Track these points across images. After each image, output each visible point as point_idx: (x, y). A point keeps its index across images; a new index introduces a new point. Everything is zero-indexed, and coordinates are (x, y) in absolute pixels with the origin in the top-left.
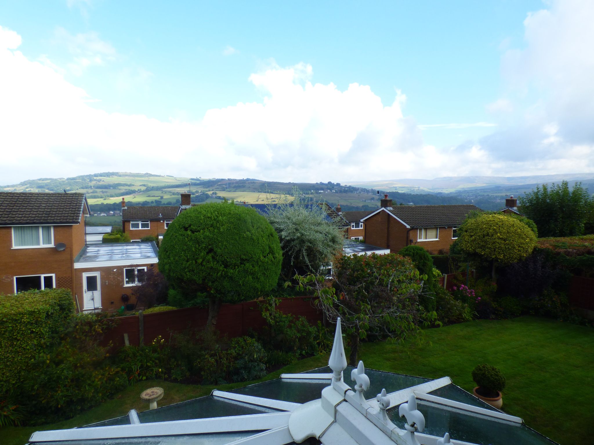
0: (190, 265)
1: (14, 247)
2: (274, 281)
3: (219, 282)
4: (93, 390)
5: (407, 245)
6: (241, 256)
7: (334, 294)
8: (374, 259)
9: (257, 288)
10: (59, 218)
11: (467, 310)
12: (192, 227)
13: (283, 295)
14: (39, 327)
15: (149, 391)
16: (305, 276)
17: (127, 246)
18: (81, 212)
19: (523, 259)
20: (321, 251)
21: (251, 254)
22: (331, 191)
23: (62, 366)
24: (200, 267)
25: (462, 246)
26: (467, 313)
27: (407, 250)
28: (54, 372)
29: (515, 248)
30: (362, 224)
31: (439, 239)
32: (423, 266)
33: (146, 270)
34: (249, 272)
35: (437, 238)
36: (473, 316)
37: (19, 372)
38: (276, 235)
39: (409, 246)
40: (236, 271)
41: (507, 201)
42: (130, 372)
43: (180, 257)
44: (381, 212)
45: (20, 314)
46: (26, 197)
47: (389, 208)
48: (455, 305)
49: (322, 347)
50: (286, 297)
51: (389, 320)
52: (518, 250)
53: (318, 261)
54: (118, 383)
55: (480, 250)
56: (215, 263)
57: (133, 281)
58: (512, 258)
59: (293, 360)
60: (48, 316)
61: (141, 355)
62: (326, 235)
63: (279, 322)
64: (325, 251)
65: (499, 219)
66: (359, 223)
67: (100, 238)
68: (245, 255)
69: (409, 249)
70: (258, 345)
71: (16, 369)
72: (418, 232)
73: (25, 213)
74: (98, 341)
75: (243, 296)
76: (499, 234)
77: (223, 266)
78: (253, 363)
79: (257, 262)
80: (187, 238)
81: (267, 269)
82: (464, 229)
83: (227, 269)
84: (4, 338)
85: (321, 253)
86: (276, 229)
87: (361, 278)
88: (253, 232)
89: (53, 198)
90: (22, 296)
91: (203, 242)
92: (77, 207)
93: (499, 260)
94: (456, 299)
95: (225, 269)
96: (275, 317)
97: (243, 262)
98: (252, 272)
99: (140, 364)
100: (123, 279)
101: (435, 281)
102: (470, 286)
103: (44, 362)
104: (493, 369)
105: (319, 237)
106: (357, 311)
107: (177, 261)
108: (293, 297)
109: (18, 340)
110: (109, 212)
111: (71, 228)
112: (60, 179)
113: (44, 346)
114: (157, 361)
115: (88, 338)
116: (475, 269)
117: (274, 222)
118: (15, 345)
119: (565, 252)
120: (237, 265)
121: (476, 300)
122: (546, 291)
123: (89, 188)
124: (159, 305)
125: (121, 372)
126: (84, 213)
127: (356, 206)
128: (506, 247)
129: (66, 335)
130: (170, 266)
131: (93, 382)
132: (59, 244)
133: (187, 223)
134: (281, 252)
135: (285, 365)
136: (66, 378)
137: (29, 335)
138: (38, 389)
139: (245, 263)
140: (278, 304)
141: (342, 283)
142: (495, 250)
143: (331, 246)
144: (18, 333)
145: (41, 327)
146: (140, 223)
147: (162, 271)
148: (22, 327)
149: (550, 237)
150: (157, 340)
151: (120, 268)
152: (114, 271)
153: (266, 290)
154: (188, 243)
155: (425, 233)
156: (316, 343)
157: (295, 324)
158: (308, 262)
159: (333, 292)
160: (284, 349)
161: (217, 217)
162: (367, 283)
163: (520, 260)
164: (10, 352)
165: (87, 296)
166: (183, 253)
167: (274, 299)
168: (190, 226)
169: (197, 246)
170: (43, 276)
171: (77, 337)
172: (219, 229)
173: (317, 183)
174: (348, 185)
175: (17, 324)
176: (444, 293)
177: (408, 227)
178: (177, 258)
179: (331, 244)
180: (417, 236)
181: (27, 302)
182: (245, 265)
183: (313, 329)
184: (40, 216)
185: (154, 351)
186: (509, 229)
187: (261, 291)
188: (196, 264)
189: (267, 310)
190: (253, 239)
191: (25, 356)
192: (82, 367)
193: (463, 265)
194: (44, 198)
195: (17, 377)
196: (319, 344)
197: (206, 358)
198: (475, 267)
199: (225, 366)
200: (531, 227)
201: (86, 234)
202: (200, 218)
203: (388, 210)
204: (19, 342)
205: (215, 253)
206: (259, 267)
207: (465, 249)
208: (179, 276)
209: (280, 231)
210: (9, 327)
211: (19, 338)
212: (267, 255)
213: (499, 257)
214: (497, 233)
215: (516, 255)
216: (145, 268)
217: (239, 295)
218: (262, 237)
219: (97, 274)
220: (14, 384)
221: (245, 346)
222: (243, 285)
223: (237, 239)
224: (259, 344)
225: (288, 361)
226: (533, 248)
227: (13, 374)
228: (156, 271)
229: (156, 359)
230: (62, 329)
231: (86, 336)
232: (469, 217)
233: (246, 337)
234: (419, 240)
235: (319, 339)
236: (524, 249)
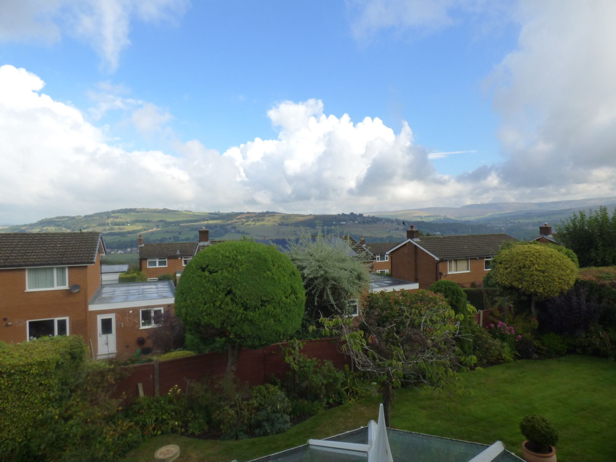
0: (207, 308)
1: (28, 290)
2: (297, 324)
3: (238, 326)
4: (104, 449)
5: (437, 280)
6: (261, 297)
7: (362, 338)
8: (404, 297)
9: (280, 332)
10: (73, 259)
11: (507, 349)
12: (209, 267)
13: (306, 337)
14: (48, 378)
15: (163, 449)
16: (330, 318)
17: (143, 285)
18: (97, 252)
19: (565, 292)
20: (346, 289)
21: (272, 295)
22: (354, 222)
23: (71, 422)
24: (218, 310)
25: (497, 279)
26: (507, 353)
27: (438, 285)
28: (63, 429)
29: (554, 280)
30: (388, 256)
31: (470, 271)
32: (456, 302)
33: (162, 312)
34: (270, 315)
35: (468, 270)
36: (513, 357)
37: (26, 429)
38: (298, 273)
39: (439, 281)
40: (256, 313)
41: (541, 228)
42: (144, 427)
43: (197, 299)
44: (407, 244)
45: (28, 365)
46: (41, 238)
47: (416, 240)
48: (494, 345)
49: (350, 394)
50: (310, 339)
51: (425, 367)
52: (559, 282)
53: (343, 300)
54: (131, 440)
55: (517, 283)
56: (234, 305)
57: (149, 323)
58: (553, 291)
59: (319, 409)
60: (58, 366)
61: (156, 407)
62: (351, 272)
63: (303, 368)
64: (351, 290)
65: (536, 249)
66: (384, 255)
67: (116, 277)
68: (265, 296)
69: (440, 284)
70: (281, 394)
71: (22, 426)
72: (447, 264)
73: (39, 254)
74: (111, 392)
75: (264, 340)
76: (536, 266)
77: (242, 308)
78: (276, 414)
79: (279, 303)
80: (205, 279)
81: (290, 310)
82: (498, 261)
83: (246, 312)
84: (11, 392)
85: (347, 292)
86: (298, 267)
87: (390, 317)
88: (274, 271)
89: (68, 238)
90: (31, 345)
91: (221, 284)
92: (93, 246)
93: (539, 294)
94: (494, 337)
95: (245, 312)
96: (298, 361)
97: (264, 303)
98: (273, 314)
99: (154, 417)
100: (139, 321)
101: (470, 318)
102: (509, 323)
103: (52, 418)
104: (544, 420)
105: (345, 274)
106: (388, 356)
107: (193, 304)
108: (318, 339)
109: (26, 394)
110: (126, 250)
111: (86, 269)
112: (78, 216)
113: (53, 400)
114: (173, 413)
115: (100, 390)
116: (513, 304)
117: (296, 259)
118: (23, 399)
119: (611, 284)
120: (257, 308)
121: (516, 338)
122: (593, 327)
123: (107, 225)
124: (175, 349)
125: (134, 427)
126: (100, 252)
127: (380, 237)
128: (545, 280)
129: (77, 386)
130: (187, 309)
131: (105, 438)
132: (73, 286)
133: (204, 264)
134: (304, 292)
135: (311, 415)
136: (75, 435)
137: (38, 388)
138: (44, 449)
139: (266, 304)
140: (302, 348)
141: (370, 325)
142: (533, 283)
143: (357, 284)
144: (26, 386)
145: (50, 379)
146: (157, 261)
147: (179, 315)
148: (30, 379)
149: (591, 267)
150: (173, 390)
151: (135, 310)
152: (129, 313)
153: (289, 333)
154: (206, 284)
155: (455, 265)
156: (344, 389)
157: (320, 369)
158: (332, 302)
159: (361, 335)
160: (309, 397)
161: (236, 256)
162: (397, 323)
163: (562, 293)
164: (17, 407)
165: (101, 339)
166: (200, 295)
167: (297, 341)
168: (207, 266)
169: (215, 287)
170: (56, 320)
171: (89, 389)
172: (238, 269)
173: (339, 215)
174: (371, 215)
175: (25, 376)
176: (480, 332)
177: (437, 259)
178: (194, 301)
179: (356, 281)
180: (447, 268)
181: (36, 351)
182: (266, 307)
183: (340, 375)
184: (55, 256)
185: (170, 402)
186: (547, 260)
187: (284, 335)
188: (214, 306)
189: (290, 354)
190: (274, 279)
191: (32, 411)
192: (93, 422)
193: (500, 300)
194: (59, 238)
195: (23, 435)
196: (347, 391)
197: (226, 410)
198: (512, 302)
199: (246, 418)
200: (571, 258)
201: (101, 273)
202: (218, 257)
203: (415, 241)
204: (27, 396)
205: (234, 295)
206: (281, 308)
207: (500, 283)
208: (197, 321)
209: (302, 268)
210: (16, 379)
211: (26, 391)
212: (290, 296)
213: (538, 291)
214: (534, 264)
215: (556, 288)
216: (162, 309)
217: (260, 340)
218: (284, 276)
219: (112, 316)
220: (20, 442)
221: (267, 395)
222: (264, 329)
223: (258, 279)
224: (283, 393)
225: (314, 411)
226: (574, 280)
227: (20, 431)
228: (173, 312)
229: (172, 411)
230: (72, 380)
231: (98, 387)
232: (502, 248)
233: (268, 385)
234: (449, 273)
235: (347, 385)
236: (565, 281)
